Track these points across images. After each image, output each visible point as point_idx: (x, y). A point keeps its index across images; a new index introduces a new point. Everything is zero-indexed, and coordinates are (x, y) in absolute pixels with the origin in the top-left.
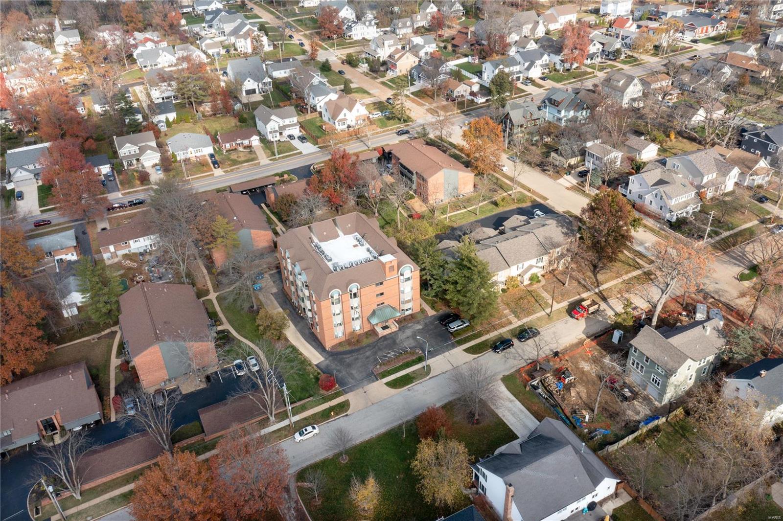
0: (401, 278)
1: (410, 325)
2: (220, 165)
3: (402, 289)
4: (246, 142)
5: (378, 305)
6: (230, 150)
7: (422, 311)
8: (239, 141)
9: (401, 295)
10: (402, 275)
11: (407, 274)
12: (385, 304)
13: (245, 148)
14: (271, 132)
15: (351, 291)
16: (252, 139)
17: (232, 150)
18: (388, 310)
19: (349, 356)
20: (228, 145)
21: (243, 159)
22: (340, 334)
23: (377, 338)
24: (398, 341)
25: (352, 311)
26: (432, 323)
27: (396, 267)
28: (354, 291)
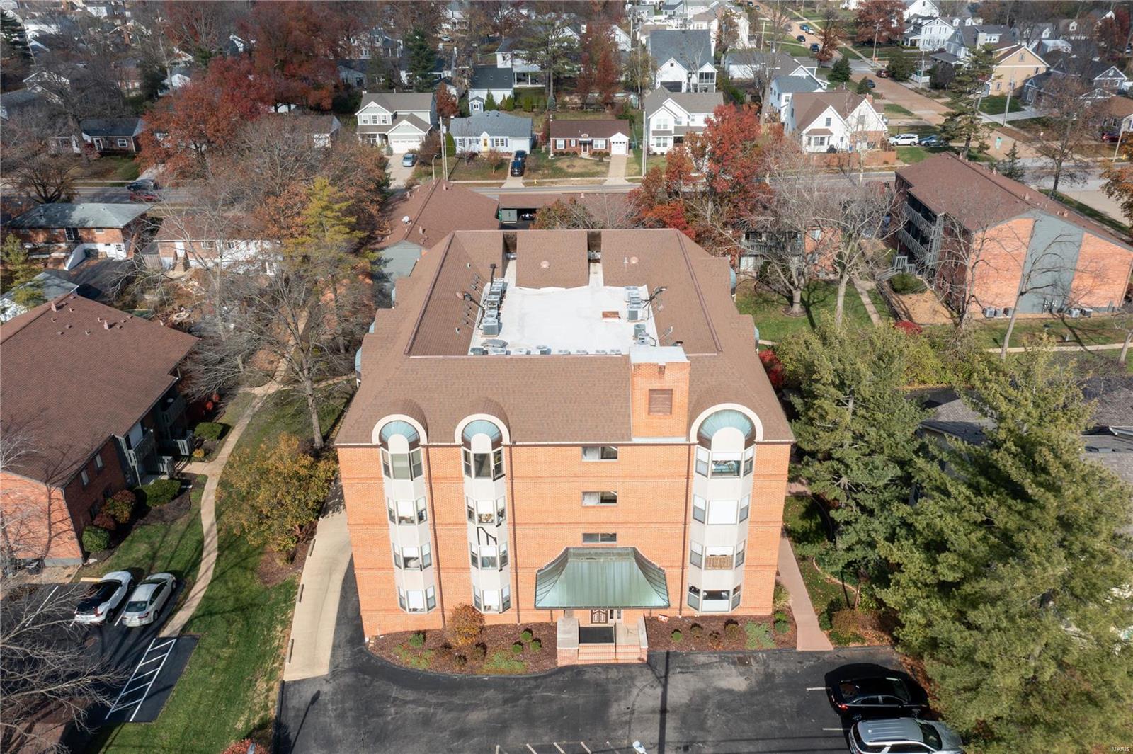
0: (701, 453)
1: (702, 659)
2: (526, 173)
3: (698, 502)
4: (599, 144)
5: (588, 537)
6: (562, 154)
7: (781, 619)
8: (585, 138)
9: (693, 526)
10: (704, 442)
11: (728, 444)
12: (618, 544)
13: (594, 154)
14: (655, 133)
15: (467, 443)
16: (613, 139)
17: (567, 154)
18: (624, 570)
19: (410, 695)
20: (561, 143)
21: (576, 170)
22: (417, 601)
23: (547, 664)
24: (615, 710)
25: (472, 527)
26: (793, 684)
27: (681, 399)
28: (481, 444)
